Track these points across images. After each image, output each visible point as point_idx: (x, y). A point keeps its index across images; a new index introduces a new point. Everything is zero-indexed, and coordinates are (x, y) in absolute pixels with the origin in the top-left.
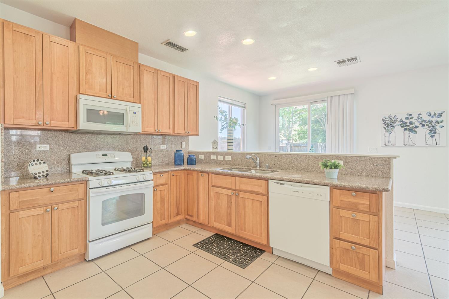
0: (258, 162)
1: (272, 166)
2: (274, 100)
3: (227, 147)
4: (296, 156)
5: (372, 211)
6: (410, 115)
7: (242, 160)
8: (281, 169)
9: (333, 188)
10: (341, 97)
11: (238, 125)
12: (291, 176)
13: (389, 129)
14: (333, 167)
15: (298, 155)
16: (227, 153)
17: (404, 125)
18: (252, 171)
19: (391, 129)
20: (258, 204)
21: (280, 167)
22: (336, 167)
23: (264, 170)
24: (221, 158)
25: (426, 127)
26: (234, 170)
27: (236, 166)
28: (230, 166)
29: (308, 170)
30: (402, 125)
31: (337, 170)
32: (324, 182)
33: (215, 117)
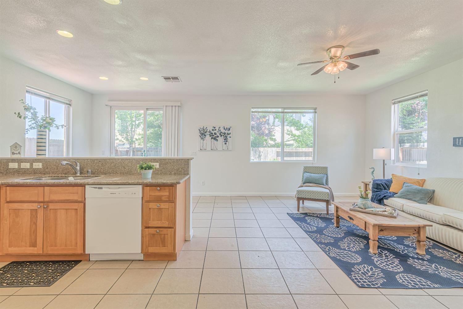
0: (78, 168)
1: (96, 172)
2: (109, 101)
3: (37, 152)
4: (120, 160)
5: (170, 200)
6: (215, 128)
7: (57, 167)
8: (105, 174)
9: (145, 185)
10: (174, 108)
11: (54, 125)
12: (111, 179)
13: (203, 137)
14: (147, 169)
15: (122, 159)
16: (36, 159)
17: (211, 135)
18: (69, 178)
19: (204, 137)
20: (73, 212)
21: (104, 171)
22: (150, 168)
23: (85, 176)
24: (26, 165)
25: (223, 137)
26: (45, 179)
27: (49, 174)
28: (39, 175)
29: (131, 173)
30: (210, 135)
31: (151, 171)
32: (138, 182)
33: (15, 113)
